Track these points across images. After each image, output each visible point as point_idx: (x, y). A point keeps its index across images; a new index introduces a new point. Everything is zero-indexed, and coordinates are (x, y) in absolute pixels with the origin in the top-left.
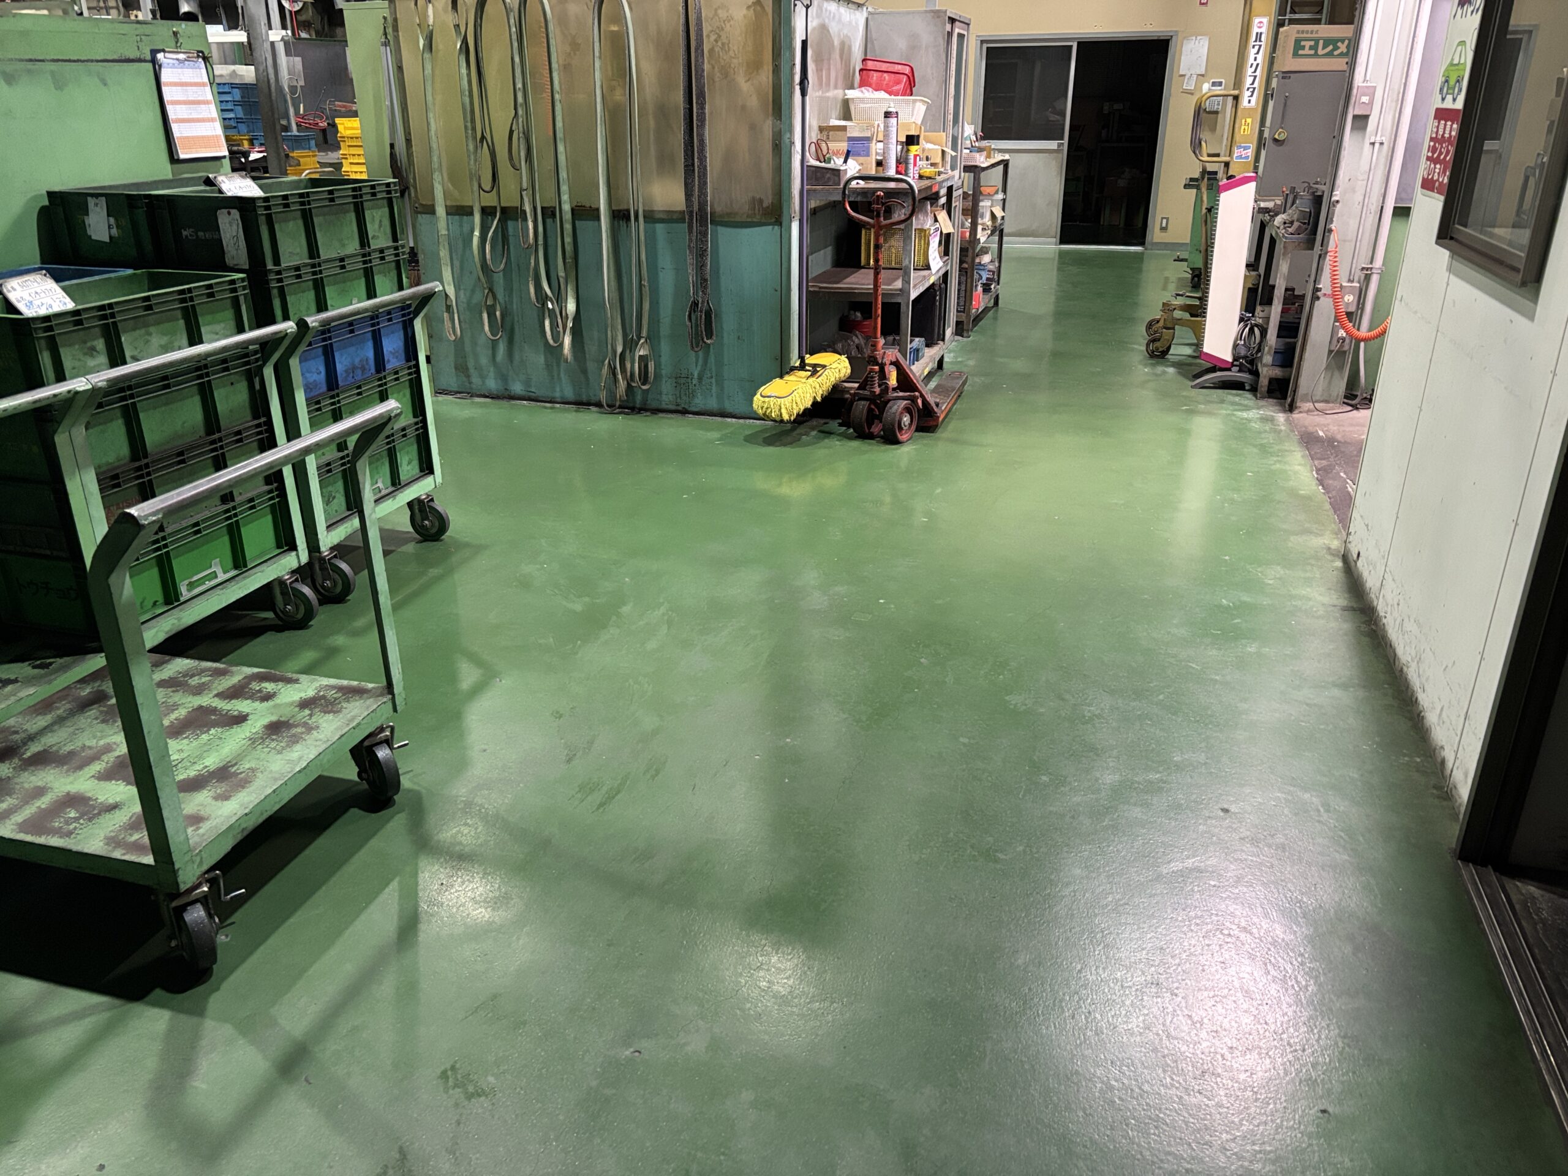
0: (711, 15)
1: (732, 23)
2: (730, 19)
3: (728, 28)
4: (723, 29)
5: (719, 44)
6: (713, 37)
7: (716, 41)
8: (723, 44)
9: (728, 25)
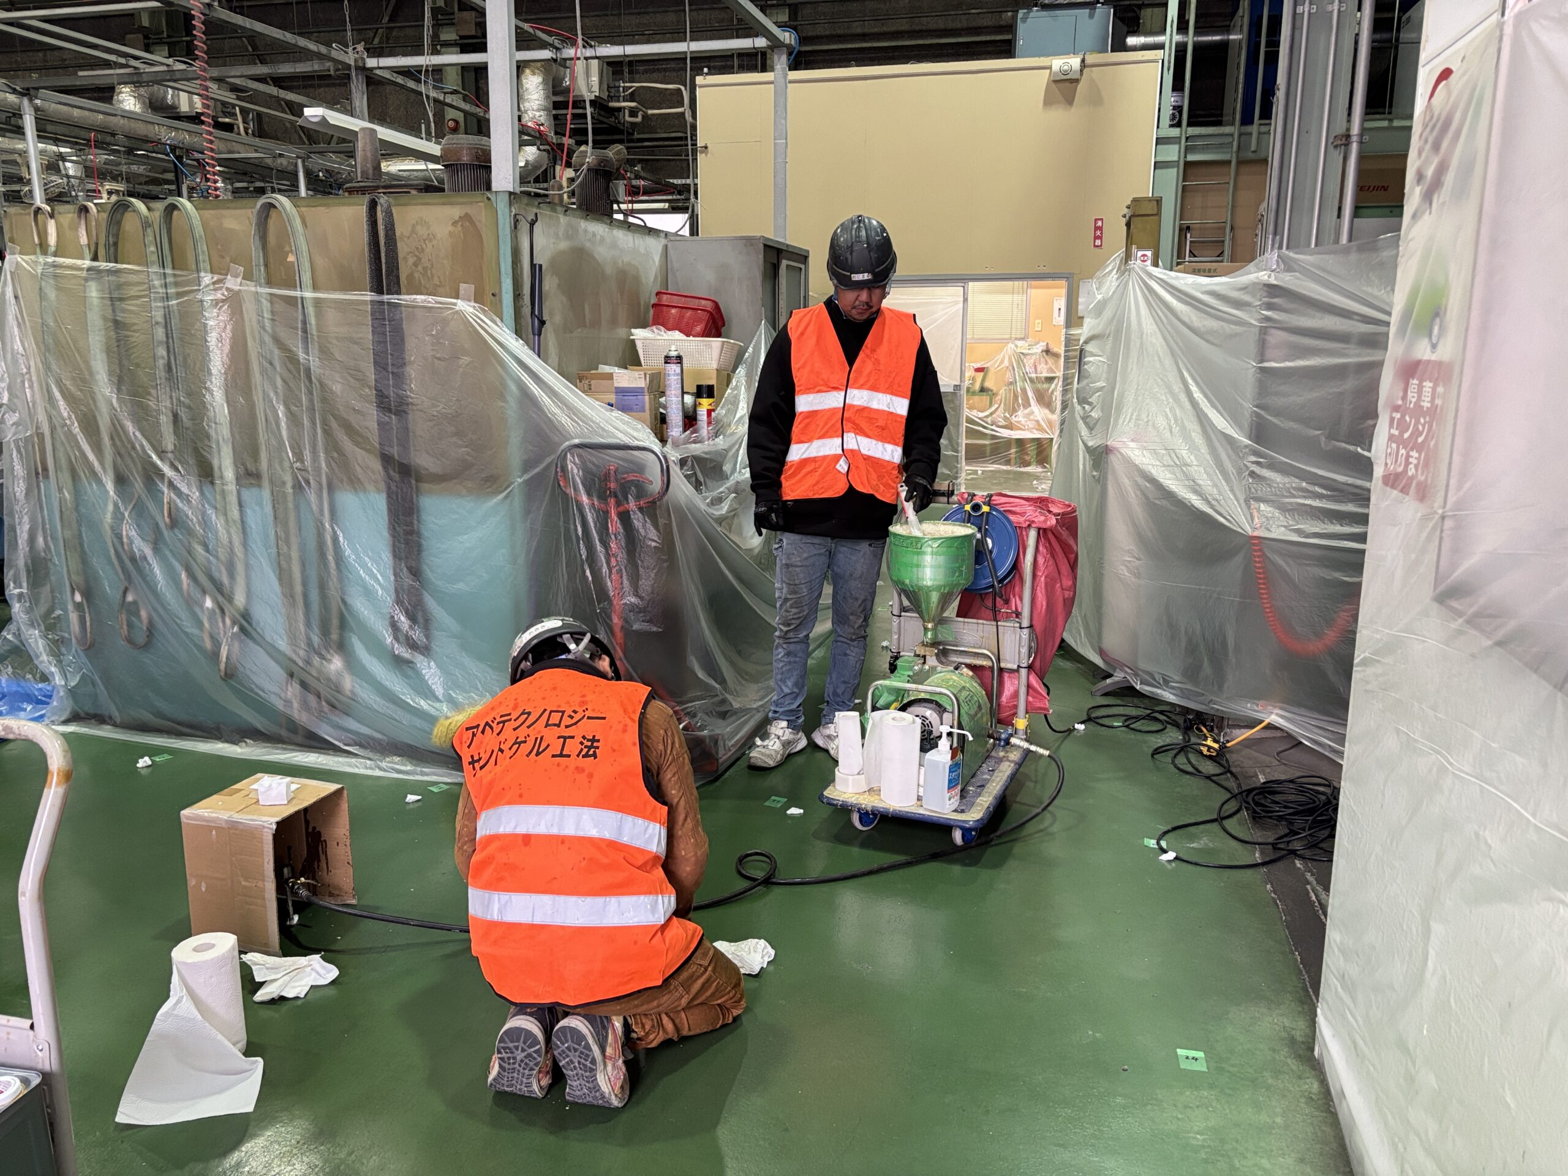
0: (406, 233)
1: (435, 242)
2: (431, 238)
3: (429, 249)
4: (423, 250)
5: (420, 268)
6: (411, 260)
7: (415, 265)
8: (425, 269)
9: (429, 245)
